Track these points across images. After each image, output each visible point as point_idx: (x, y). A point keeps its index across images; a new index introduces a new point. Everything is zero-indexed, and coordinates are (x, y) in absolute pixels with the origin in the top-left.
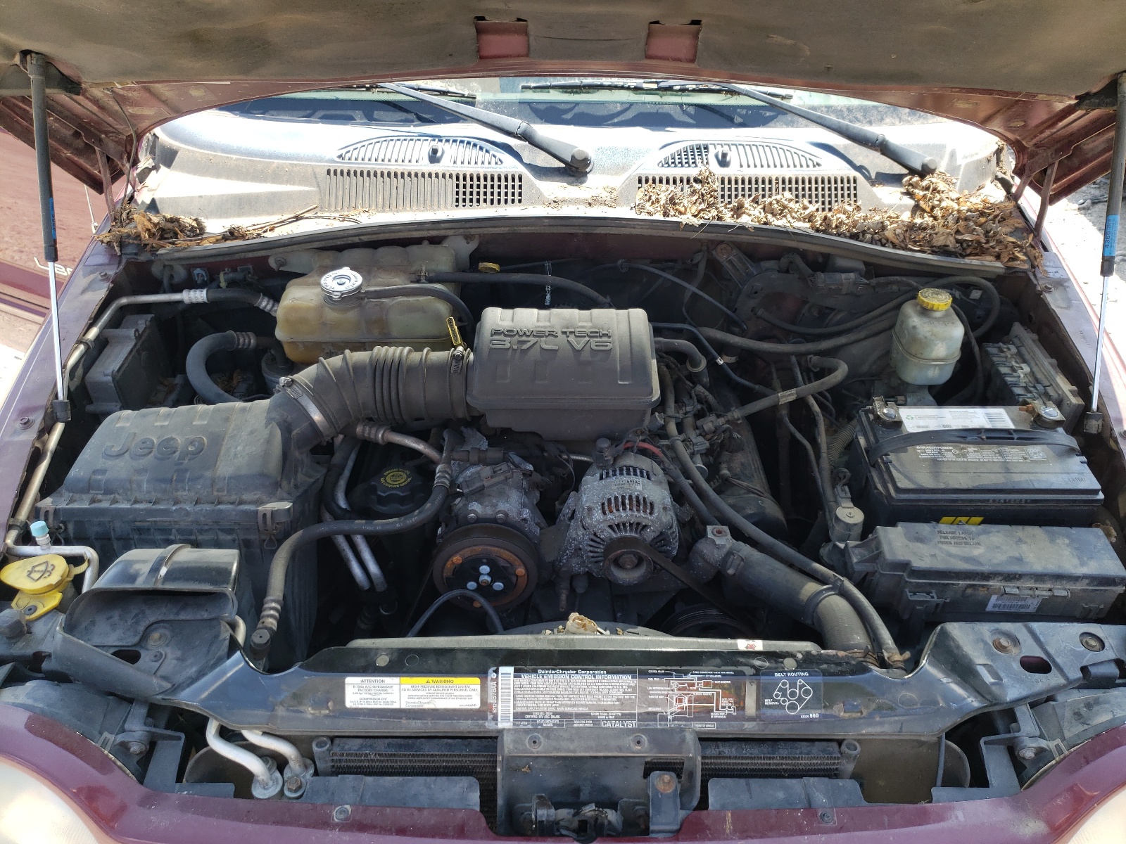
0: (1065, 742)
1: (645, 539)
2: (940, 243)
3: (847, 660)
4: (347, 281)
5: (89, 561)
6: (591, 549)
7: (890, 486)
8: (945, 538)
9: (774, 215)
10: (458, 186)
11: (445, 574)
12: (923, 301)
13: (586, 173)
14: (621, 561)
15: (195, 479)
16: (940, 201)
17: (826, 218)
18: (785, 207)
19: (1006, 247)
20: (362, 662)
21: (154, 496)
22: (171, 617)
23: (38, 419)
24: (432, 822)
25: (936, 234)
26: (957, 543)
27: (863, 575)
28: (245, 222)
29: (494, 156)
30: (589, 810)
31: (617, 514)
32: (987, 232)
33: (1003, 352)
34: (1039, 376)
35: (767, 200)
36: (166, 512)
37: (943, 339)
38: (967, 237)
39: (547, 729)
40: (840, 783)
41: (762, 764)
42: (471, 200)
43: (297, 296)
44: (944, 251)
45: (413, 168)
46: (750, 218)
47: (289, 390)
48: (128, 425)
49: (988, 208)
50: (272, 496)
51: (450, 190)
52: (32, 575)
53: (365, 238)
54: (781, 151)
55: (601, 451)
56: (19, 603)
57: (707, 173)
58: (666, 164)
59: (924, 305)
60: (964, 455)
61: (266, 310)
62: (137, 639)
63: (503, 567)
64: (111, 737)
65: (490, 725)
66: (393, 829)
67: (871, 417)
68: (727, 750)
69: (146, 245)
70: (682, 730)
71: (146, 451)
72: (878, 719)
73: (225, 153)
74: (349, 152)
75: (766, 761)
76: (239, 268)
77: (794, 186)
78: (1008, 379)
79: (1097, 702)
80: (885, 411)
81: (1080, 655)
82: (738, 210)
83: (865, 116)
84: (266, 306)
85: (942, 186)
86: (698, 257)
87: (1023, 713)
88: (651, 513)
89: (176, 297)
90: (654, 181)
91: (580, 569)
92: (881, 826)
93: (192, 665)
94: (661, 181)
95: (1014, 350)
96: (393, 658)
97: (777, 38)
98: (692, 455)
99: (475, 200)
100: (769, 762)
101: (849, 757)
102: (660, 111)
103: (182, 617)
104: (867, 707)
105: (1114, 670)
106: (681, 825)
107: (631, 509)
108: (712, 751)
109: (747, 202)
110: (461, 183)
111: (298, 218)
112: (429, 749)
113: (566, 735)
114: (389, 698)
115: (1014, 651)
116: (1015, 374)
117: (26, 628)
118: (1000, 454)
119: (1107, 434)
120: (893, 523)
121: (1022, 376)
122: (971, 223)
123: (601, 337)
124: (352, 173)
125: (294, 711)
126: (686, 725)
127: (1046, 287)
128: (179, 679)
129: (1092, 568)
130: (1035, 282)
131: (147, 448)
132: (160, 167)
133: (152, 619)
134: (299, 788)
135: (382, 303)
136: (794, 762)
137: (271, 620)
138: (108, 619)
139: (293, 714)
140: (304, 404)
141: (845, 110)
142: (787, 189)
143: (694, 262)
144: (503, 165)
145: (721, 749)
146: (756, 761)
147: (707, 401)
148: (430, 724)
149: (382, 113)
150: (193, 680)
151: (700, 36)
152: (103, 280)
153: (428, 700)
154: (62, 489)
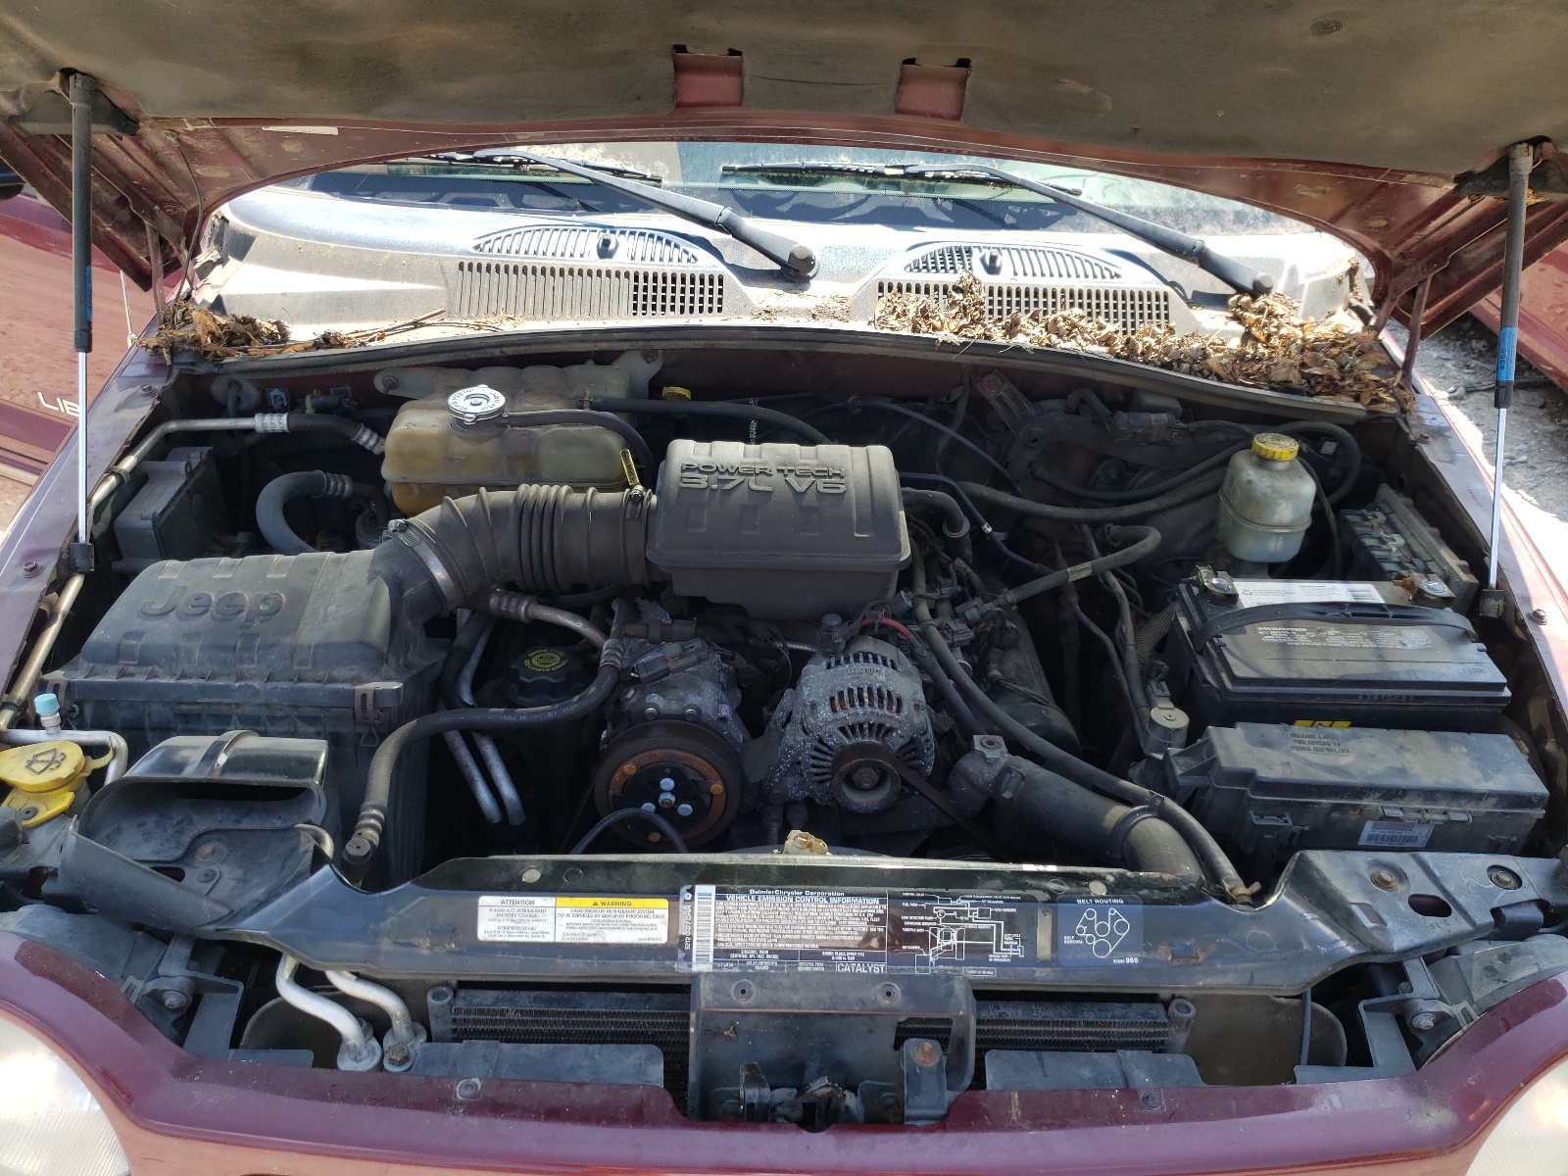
0: (1475, 1006)
1: (889, 748)
2: (1280, 378)
3: (1175, 885)
4: (484, 401)
5: (115, 751)
6: (815, 762)
7: (1224, 676)
8: (1300, 742)
9: (1059, 336)
10: (636, 288)
11: (611, 792)
12: (1261, 448)
13: (808, 279)
14: (855, 777)
15: (269, 647)
16: (1278, 327)
17: (1128, 340)
18: (1074, 326)
19: (1367, 386)
20: (503, 877)
21: (209, 668)
22: (230, 826)
23: (49, 565)
24: (597, 1101)
25: (1275, 365)
26: (1316, 749)
27: (1190, 793)
28: (344, 328)
29: (686, 252)
30: (820, 1087)
31: (852, 711)
32: (1341, 367)
33: (1368, 520)
34: (1417, 549)
35: (1050, 317)
36: (225, 690)
37: (1290, 497)
38: (1316, 371)
39: (762, 974)
40: (1168, 1058)
41: (1060, 1034)
42: (654, 307)
43: (414, 422)
44: (1285, 387)
45: (576, 263)
46: (1028, 339)
47: (401, 536)
48: (176, 577)
49: (1342, 339)
50: (376, 673)
51: (625, 293)
52: (33, 766)
53: (509, 351)
54: (1068, 259)
55: (830, 630)
56: (14, 803)
57: (971, 280)
58: (916, 267)
59: (1262, 454)
60: (1322, 639)
61: (367, 447)
62: (178, 853)
63: (693, 781)
64: (139, 985)
65: (681, 967)
66: (542, 1111)
67: (1196, 590)
68: (1011, 1012)
69: (207, 353)
70: (949, 978)
71: (201, 609)
72: (1219, 966)
73: (320, 240)
74: (489, 242)
75: (1064, 1029)
76: (332, 390)
77: (1085, 301)
78: (1377, 553)
79: (1516, 953)
80: (1215, 581)
81: (1491, 894)
82: (1012, 329)
83: (1176, 221)
84: (368, 441)
85: (1279, 309)
86: (956, 393)
87: (1416, 969)
88: (898, 711)
89: (245, 423)
90: (900, 289)
91: (797, 792)
92: (1227, 1114)
93: (258, 886)
94: (909, 289)
95: (1381, 517)
96: (547, 872)
97: (1070, 84)
98: (951, 646)
99: (659, 307)
100: (1068, 1029)
101: (1178, 1022)
102: (907, 205)
103: (245, 825)
104: (1204, 950)
105: (1535, 914)
106: (949, 1110)
107: (870, 705)
108: (991, 1012)
109: (1024, 319)
110: (641, 283)
111: (416, 325)
112: (592, 1003)
113: (786, 982)
114: (540, 927)
115: (1400, 888)
116: (1384, 547)
117: (21, 835)
118: (1371, 638)
119: (1510, 618)
120: (1229, 723)
121: (1394, 549)
122: (1321, 355)
123: (830, 477)
124: (493, 267)
125: (402, 944)
126: (955, 971)
127: (1422, 436)
128: (241, 903)
129: (1499, 783)
130: (1407, 430)
131: (202, 606)
132: (228, 260)
133: (203, 828)
134: (406, 1059)
135: (532, 432)
136: (1103, 1030)
137: (370, 831)
138: (140, 826)
139: (403, 949)
140: (422, 554)
141: (1150, 212)
142: (1076, 304)
143: (952, 400)
144: (697, 264)
145: (1002, 1010)
146: (1051, 1029)
147: (969, 581)
148: (596, 965)
149: (534, 197)
150: (262, 904)
151: (968, 83)
152: (145, 395)
153: (594, 931)
154: (80, 659)
